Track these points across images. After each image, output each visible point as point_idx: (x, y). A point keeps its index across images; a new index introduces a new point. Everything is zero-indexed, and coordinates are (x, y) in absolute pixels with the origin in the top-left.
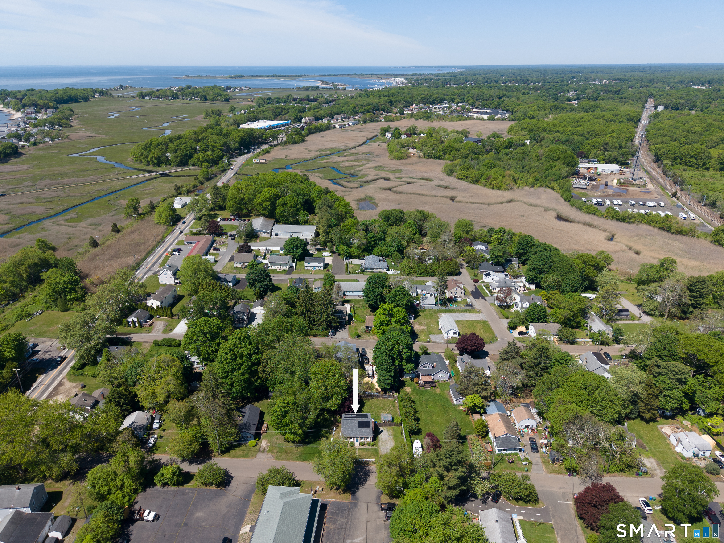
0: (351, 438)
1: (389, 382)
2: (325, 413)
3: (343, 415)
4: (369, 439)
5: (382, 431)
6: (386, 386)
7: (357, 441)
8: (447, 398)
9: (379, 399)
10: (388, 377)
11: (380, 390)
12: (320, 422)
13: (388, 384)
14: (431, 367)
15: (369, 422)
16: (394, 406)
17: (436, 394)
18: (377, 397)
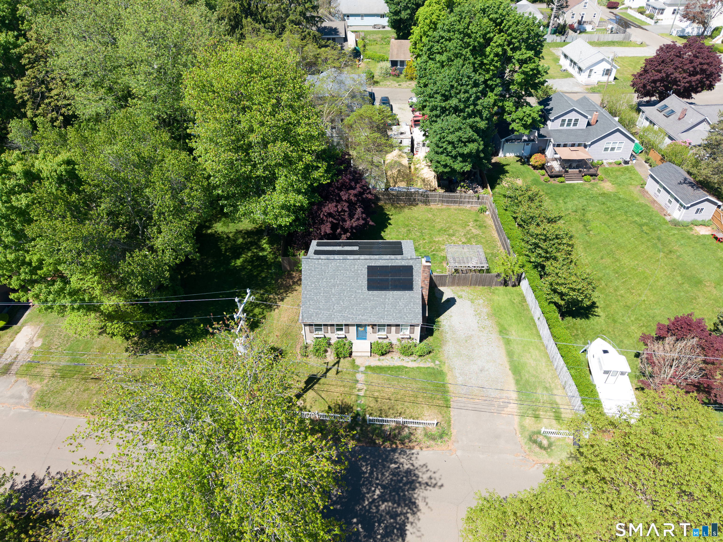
0: (339, 327)
1: (472, 147)
2: (264, 243)
3: (314, 245)
4: (407, 332)
5: (451, 302)
6: (458, 166)
7: (361, 336)
8: (641, 206)
9: (433, 206)
10: (470, 133)
11: (435, 183)
12: (243, 267)
13: (465, 157)
14: (582, 123)
15: (409, 270)
16: (482, 226)
17: (603, 195)
18: (426, 202)
